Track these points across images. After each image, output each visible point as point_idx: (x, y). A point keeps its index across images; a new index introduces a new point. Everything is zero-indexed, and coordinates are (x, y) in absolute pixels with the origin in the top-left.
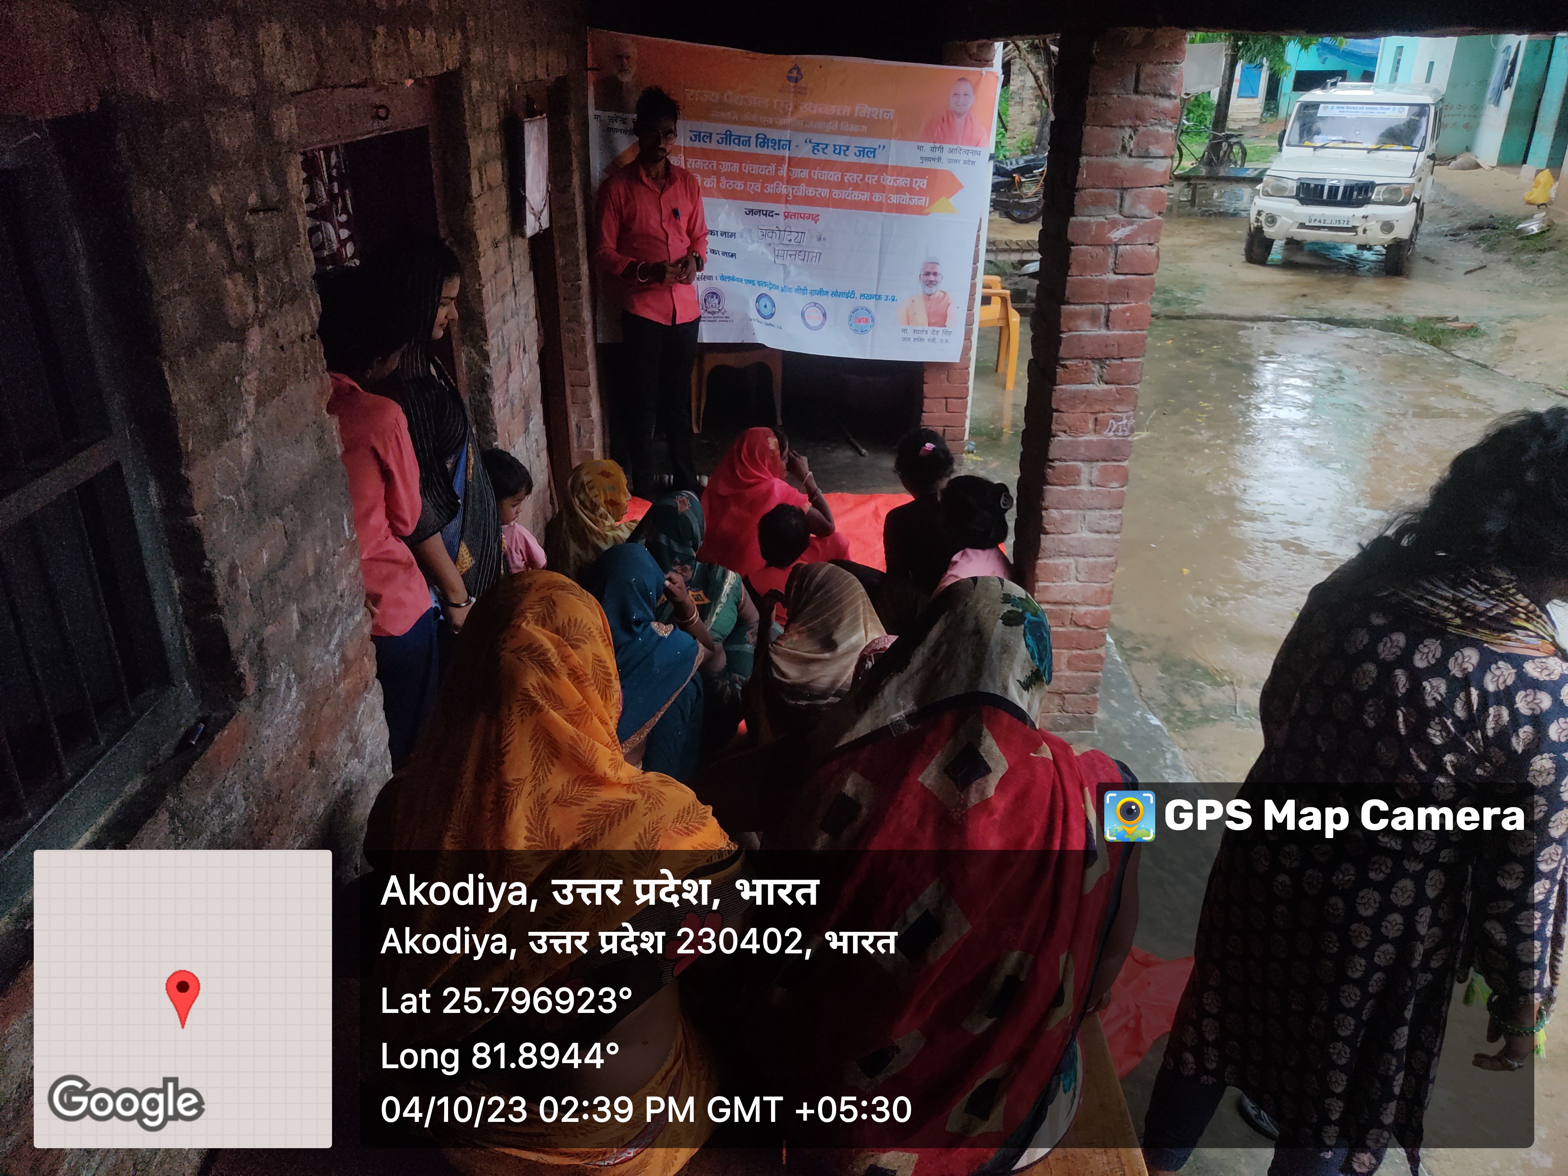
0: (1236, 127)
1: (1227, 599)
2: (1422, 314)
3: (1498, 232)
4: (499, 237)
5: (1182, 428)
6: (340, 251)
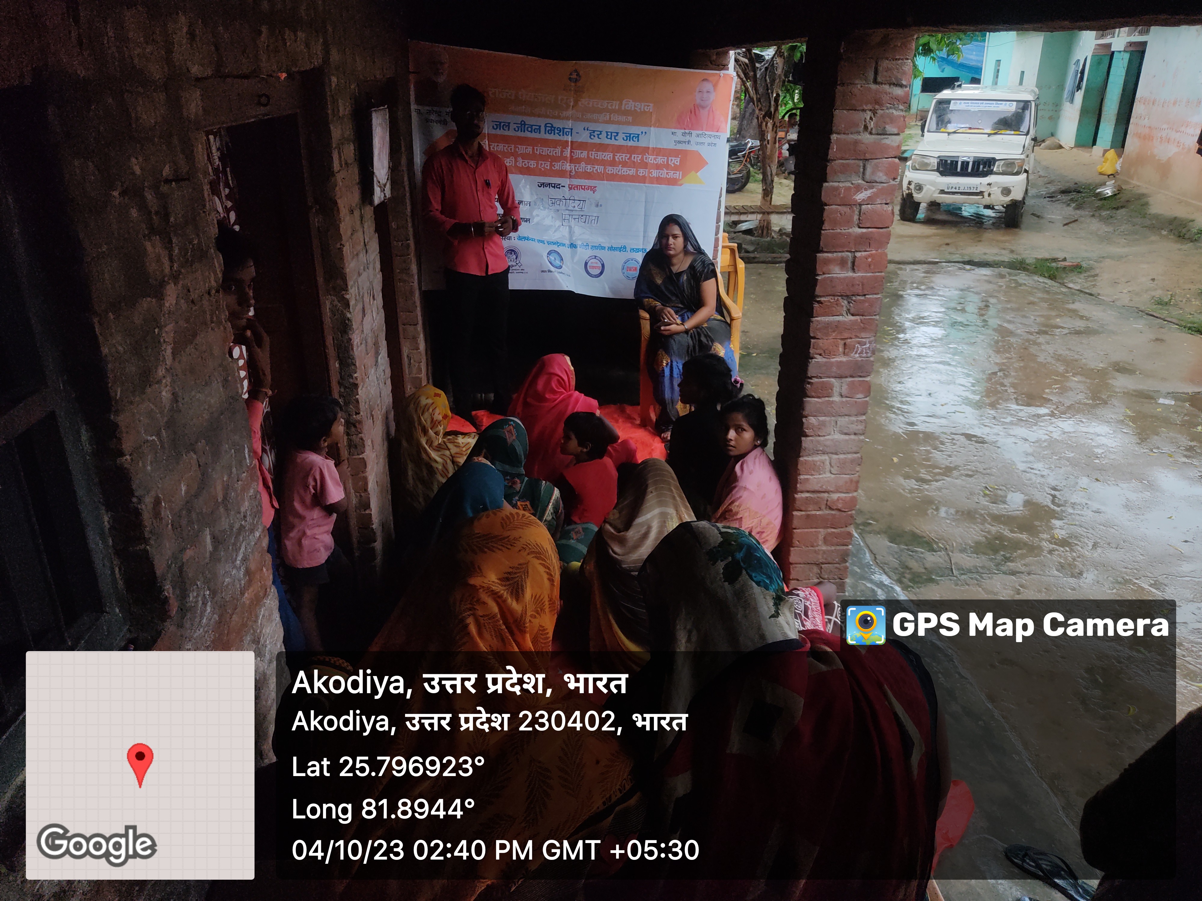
1: (930, 481)
2: (1039, 256)
3: (1083, 195)
4: (354, 205)
6: (226, 219)
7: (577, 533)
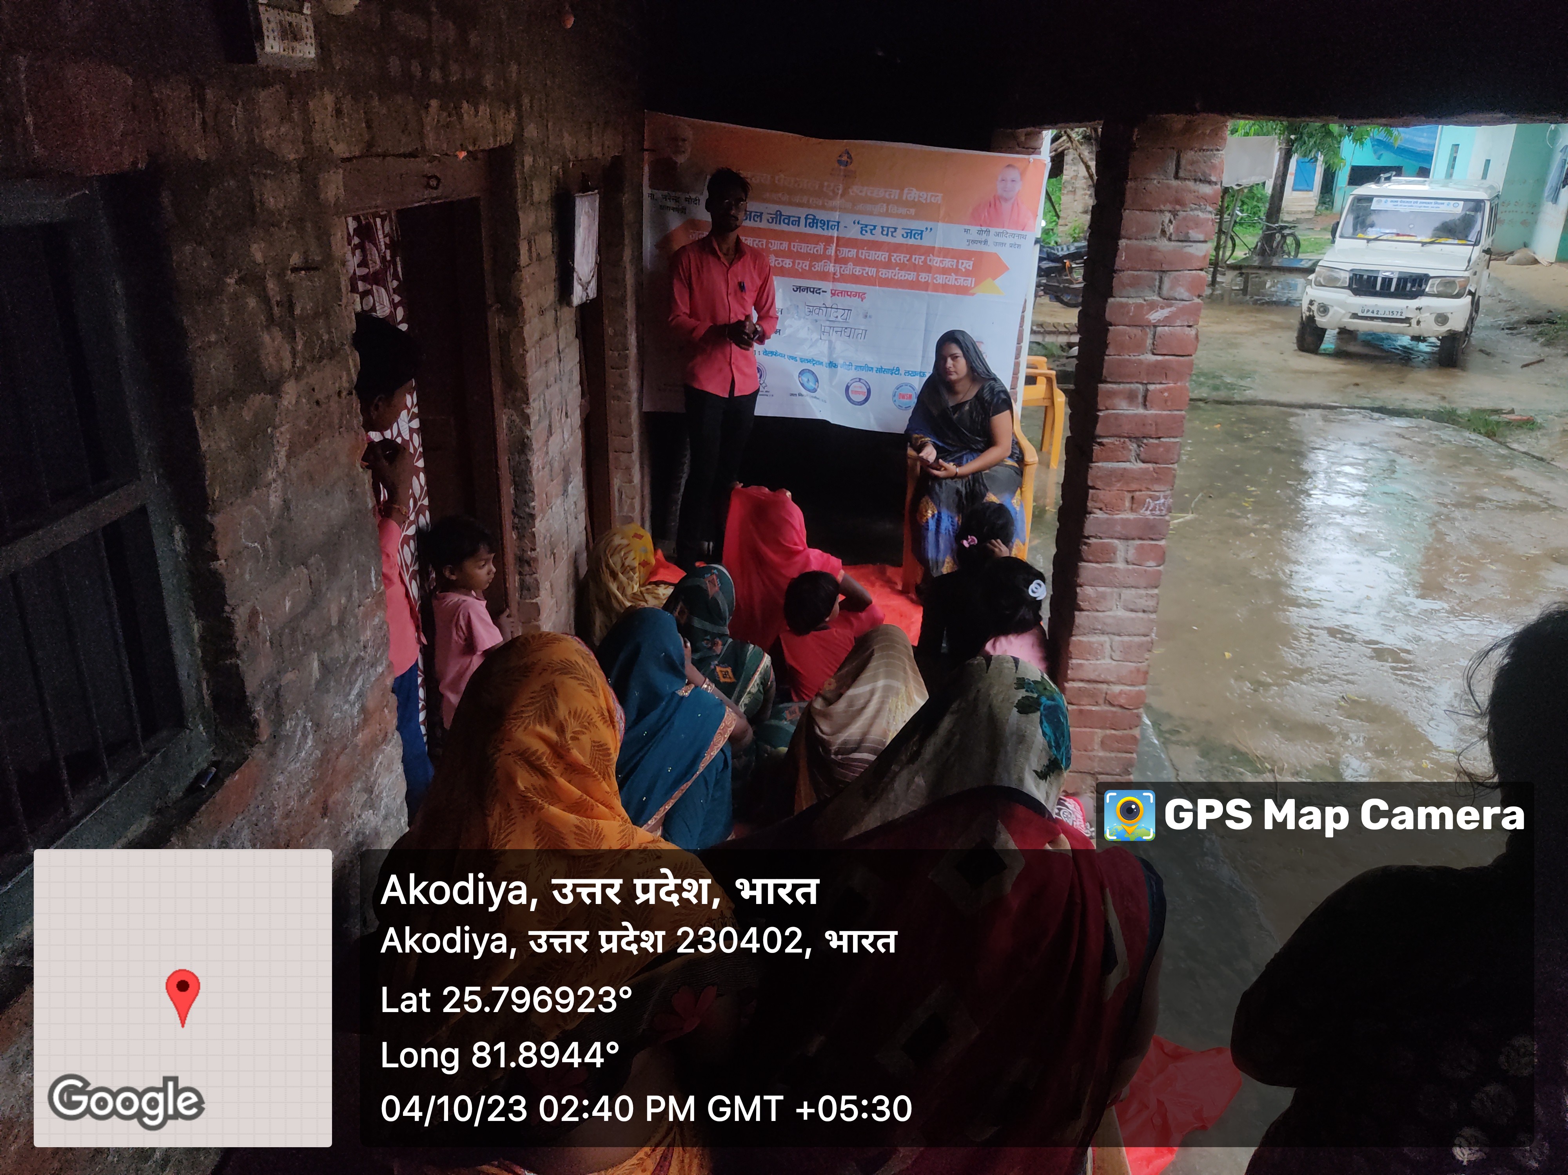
0: (1290, 219)
1: (1270, 685)
2: (1476, 405)
3: (1557, 327)
4: (547, 305)
5: (1228, 511)
6: (393, 315)
7: (791, 713)
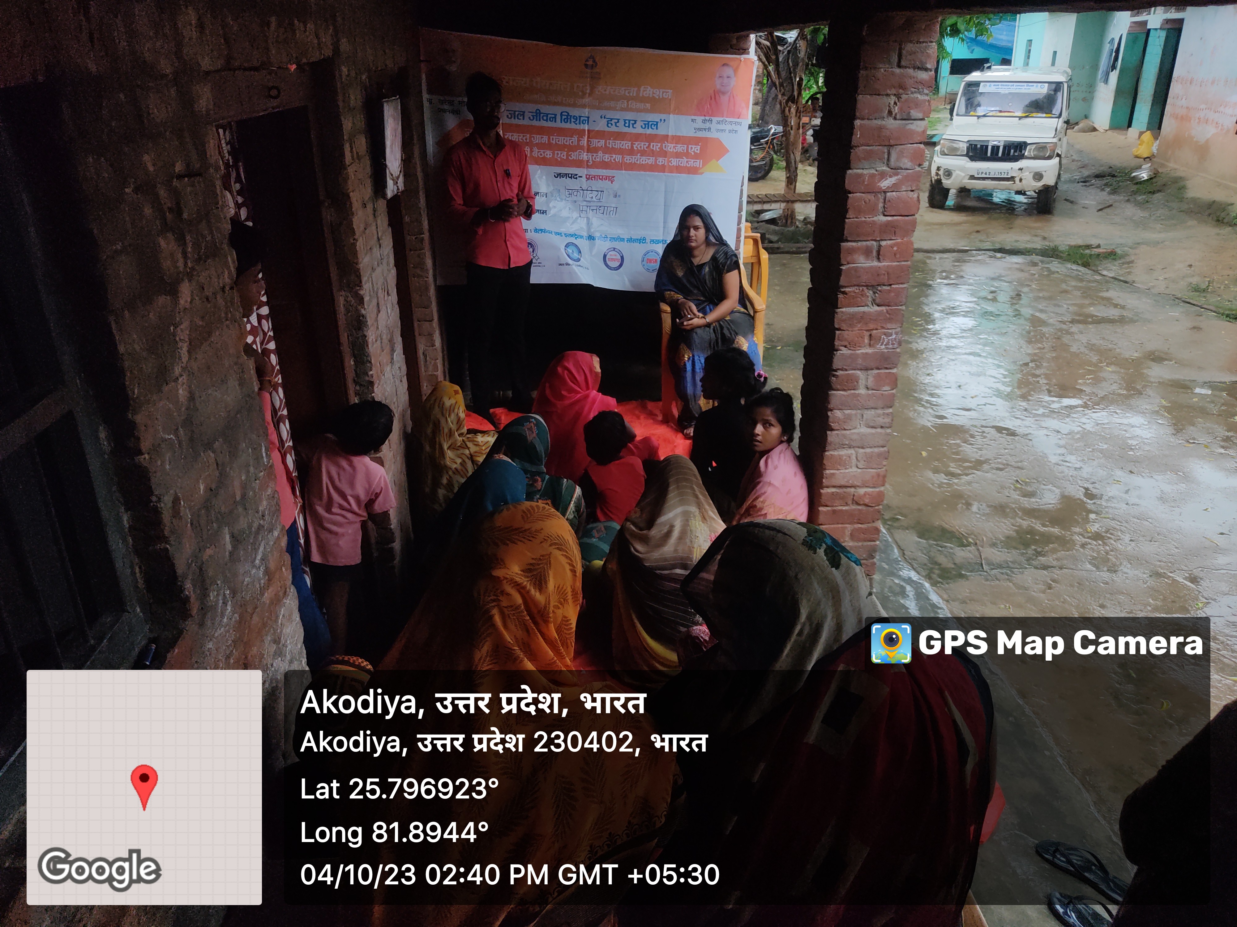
2: (1072, 243)
3: (1118, 179)
4: (366, 200)
6: (237, 214)
7: (599, 531)
